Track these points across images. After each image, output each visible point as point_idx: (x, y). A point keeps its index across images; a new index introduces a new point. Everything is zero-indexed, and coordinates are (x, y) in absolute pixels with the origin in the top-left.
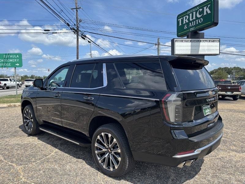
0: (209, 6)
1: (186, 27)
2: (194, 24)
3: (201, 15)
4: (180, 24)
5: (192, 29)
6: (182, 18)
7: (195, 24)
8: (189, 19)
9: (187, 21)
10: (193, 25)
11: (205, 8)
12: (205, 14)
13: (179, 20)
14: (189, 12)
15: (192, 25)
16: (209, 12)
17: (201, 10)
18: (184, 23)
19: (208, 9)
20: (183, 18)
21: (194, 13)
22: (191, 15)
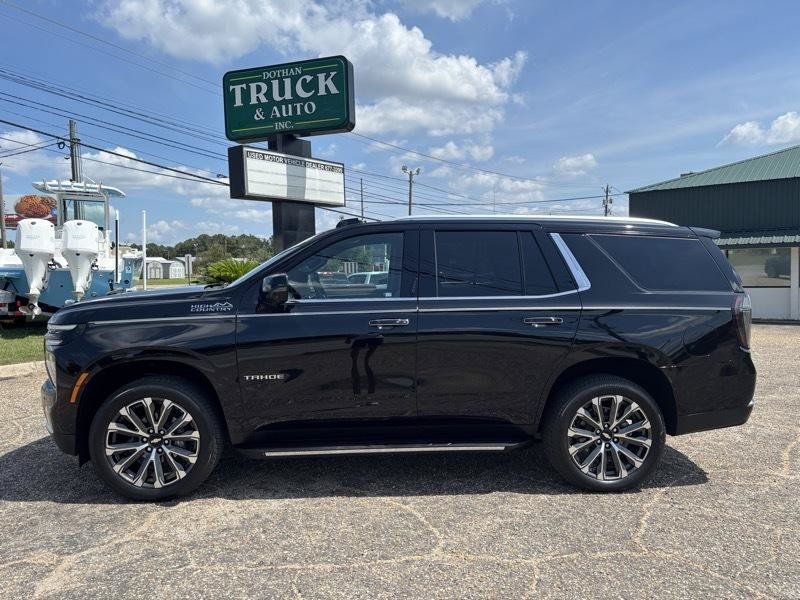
0: (333, 74)
1: (259, 116)
2: (287, 112)
3: (311, 94)
4: (238, 103)
5: (283, 126)
6: (244, 86)
7: (290, 114)
8: (269, 94)
9: (264, 100)
10: (285, 115)
11: (321, 77)
12: (322, 92)
13: (231, 88)
14: (269, 75)
15: (281, 113)
16: (334, 90)
17: (309, 78)
18: (254, 101)
19: (329, 79)
20: (248, 87)
21: (288, 82)
22: (275, 84)
